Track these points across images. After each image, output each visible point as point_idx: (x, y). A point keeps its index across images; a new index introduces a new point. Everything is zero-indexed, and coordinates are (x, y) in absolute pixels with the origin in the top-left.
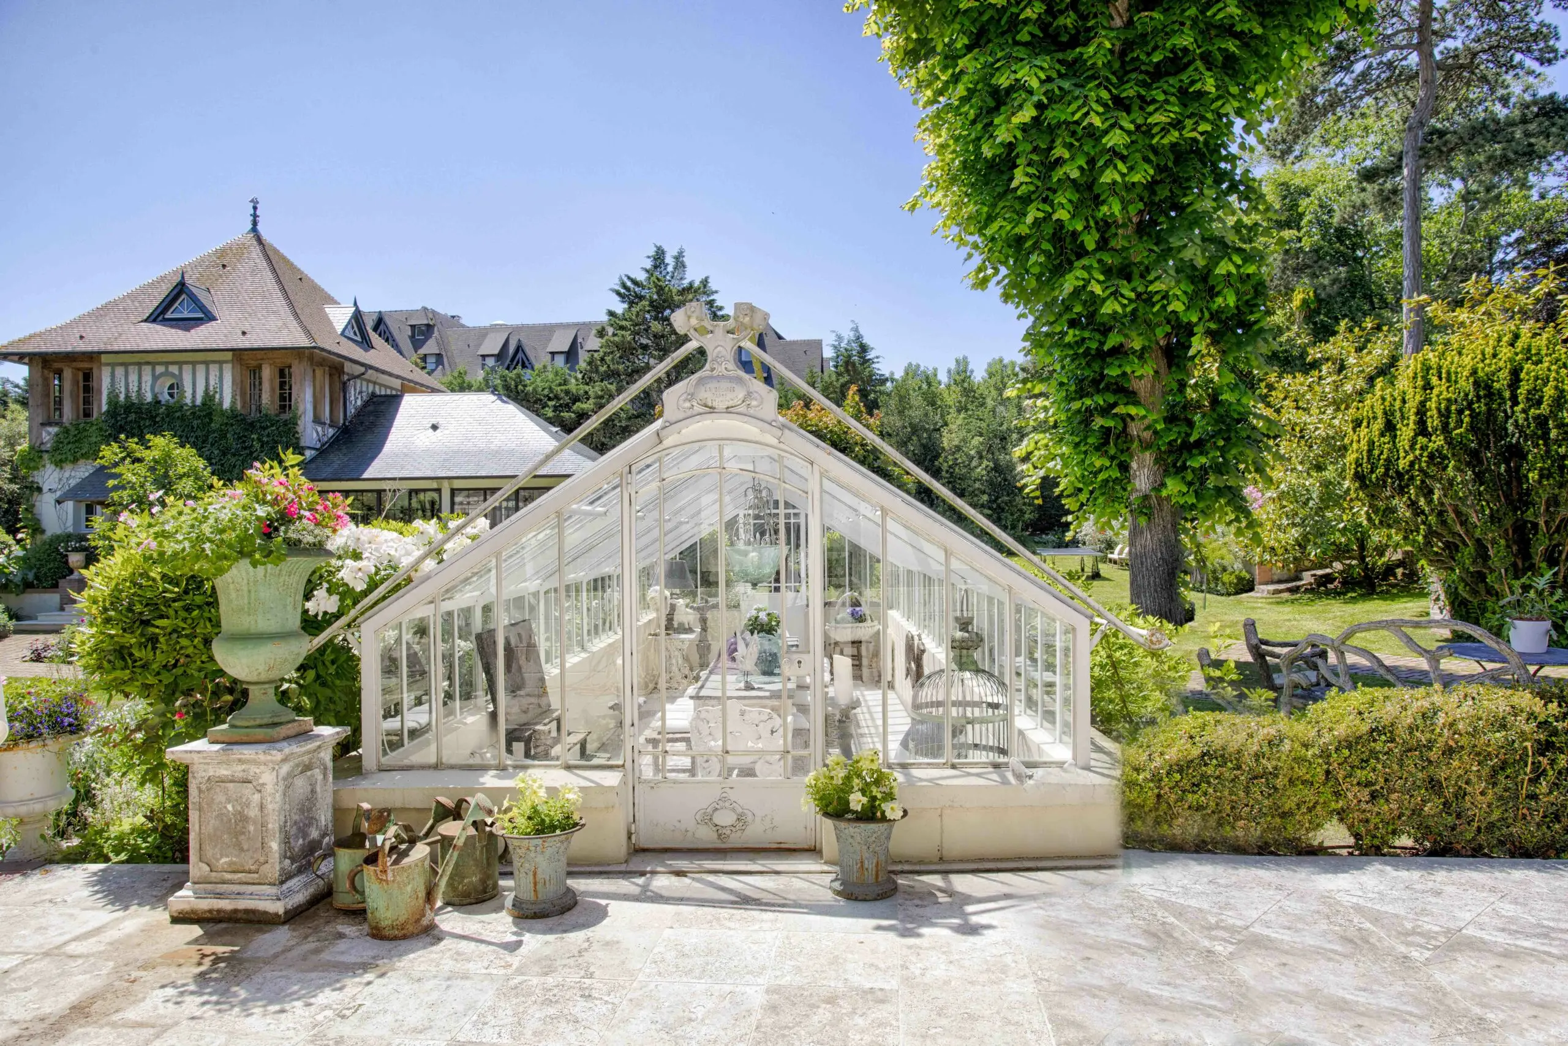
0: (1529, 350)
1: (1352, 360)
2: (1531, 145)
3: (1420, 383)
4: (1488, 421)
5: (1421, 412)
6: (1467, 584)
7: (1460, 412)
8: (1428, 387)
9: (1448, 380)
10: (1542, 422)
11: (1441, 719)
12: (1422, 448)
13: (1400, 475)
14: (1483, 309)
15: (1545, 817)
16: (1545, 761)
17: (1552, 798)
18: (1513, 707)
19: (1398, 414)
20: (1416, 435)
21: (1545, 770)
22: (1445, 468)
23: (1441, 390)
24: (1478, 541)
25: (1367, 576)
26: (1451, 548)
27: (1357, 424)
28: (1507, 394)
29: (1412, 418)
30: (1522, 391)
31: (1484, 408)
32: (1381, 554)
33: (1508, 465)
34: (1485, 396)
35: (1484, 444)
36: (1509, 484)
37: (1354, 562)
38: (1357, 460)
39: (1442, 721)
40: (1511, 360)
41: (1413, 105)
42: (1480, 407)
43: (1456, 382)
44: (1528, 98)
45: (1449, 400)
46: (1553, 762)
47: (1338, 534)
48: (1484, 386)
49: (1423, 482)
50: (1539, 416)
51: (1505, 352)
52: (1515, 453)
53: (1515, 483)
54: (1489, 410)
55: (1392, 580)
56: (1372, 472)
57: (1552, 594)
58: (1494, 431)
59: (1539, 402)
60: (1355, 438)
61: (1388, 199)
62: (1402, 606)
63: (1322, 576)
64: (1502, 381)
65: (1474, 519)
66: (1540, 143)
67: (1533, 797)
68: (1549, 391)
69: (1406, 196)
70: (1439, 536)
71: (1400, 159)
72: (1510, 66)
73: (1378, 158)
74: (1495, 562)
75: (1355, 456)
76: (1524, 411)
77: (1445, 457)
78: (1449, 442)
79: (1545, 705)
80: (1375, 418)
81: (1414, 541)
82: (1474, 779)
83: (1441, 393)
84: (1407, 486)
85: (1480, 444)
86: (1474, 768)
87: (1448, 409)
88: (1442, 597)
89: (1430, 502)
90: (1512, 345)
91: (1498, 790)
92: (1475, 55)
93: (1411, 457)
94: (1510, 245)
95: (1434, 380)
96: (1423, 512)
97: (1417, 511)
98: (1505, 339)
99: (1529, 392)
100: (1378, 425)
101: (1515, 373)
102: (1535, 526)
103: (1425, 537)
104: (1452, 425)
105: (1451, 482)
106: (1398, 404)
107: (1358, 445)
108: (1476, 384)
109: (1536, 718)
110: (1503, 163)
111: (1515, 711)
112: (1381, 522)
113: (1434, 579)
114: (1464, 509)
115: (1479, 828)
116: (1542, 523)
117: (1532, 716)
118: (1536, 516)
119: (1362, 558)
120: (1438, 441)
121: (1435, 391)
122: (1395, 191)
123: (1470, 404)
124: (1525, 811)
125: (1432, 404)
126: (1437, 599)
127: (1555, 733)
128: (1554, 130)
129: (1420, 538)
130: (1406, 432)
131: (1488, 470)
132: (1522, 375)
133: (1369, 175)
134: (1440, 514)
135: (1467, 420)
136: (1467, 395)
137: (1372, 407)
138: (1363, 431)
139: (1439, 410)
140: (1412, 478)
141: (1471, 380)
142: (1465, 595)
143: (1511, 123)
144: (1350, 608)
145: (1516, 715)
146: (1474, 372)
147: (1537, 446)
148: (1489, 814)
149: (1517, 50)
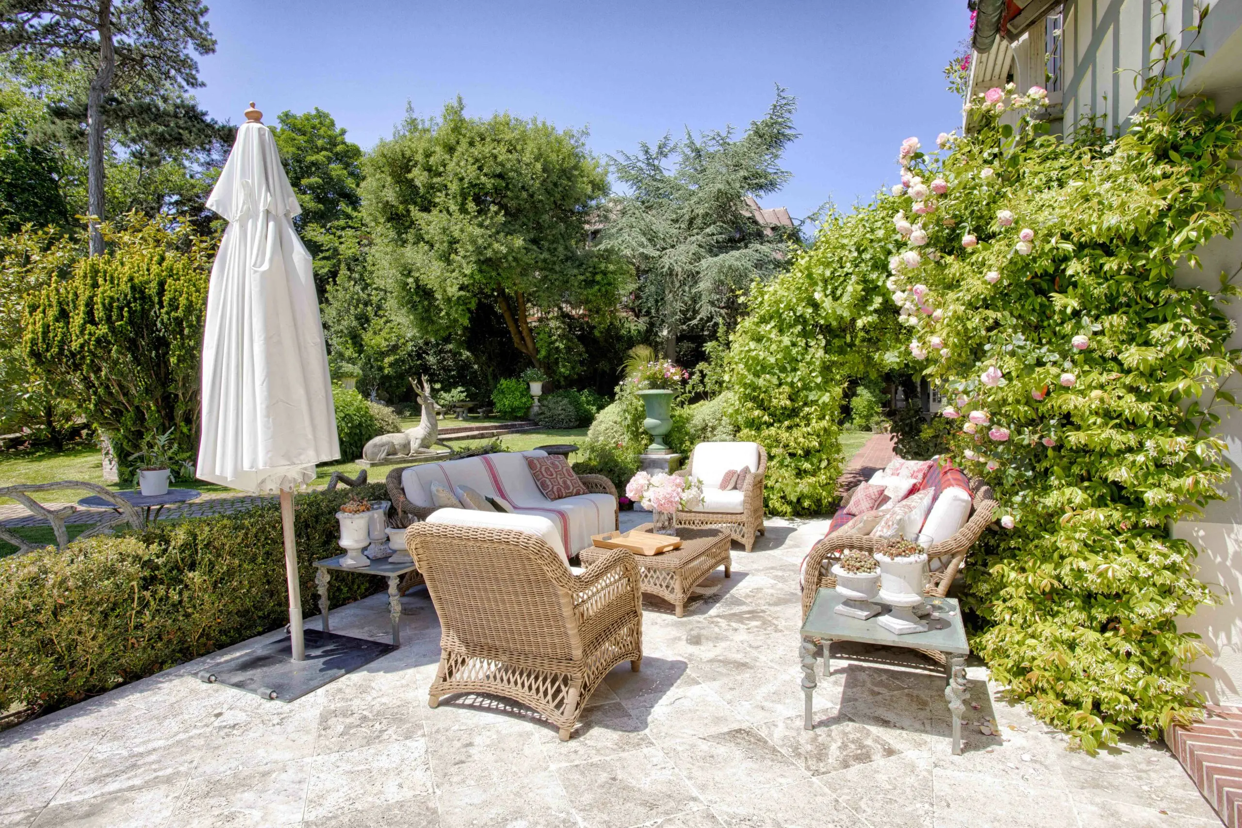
0: (171, 270)
1: (35, 258)
2: (180, 134)
3: (89, 281)
4: (142, 318)
5: (90, 304)
6: (129, 441)
7: (121, 309)
8: (95, 285)
9: (112, 282)
10: (179, 322)
11: (51, 579)
12: (90, 334)
13: (73, 355)
14: (140, 235)
15: (149, 640)
16: (147, 594)
17: (154, 623)
18: (121, 554)
19: (71, 305)
20: (85, 323)
21: (148, 602)
22: (110, 351)
23: (105, 290)
24: (137, 408)
25: (54, 437)
26: (118, 414)
27: (33, 308)
28: (156, 300)
29: (82, 308)
30: (166, 298)
31: (139, 308)
32: (68, 419)
33: (157, 352)
34: (140, 298)
35: (139, 333)
36: (158, 365)
37: (43, 427)
38: (33, 339)
39: (51, 582)
40: (158, 275)
41: (97, 71)
42: (136, 306)
43: (118, 285)
44: (179, 101)
45: (112, 298)
46: (154, 593)
47: (24, 403)
48: (138, 290)
49: (92, 361)
50: (177, 318)
51: (155, 268)
52: (162, 344)
53: (162, 365)
54: (143, 309)
55: (78, 439)
56: (47, 351)
57: (170, 448)
58: (147, 326)
59: (177, 308)
60: (31, 320)
61: (76, 138)
62: (83, 460)
63: (11, 440)
64: (152, 289)
65: (133, 391)
66: (185, 134)
67: (139, 627)
68: (183, 301)
69: (91, 140)
70: (108, 404)
71: (86, 110)
72: (167, 76)
73: (68, 103)
74: (149, 423)
75: (30, 336)
76: (168, 313)
77: (109, 343)
78: (112, 329)
79: (148, 547)
80: (50, 306)
81: (87, 408)
82: (84, 627)
83: (105, 291)
84: (81, 364)
85: (136, 334)
86: (85, 618)
87: (111, 304)
88: (111, 452)
89: (98, 378)
90: (160, 264)
91: (109, 631)
92: (143, 56)
93: (81, 341)
94: (170, 204)
95: (101, 281)
96: (94, 386)
97: (89, 385)
98: (155, 259)
99: (171, 300)
100: (52, 313)
101: (162, 284)
102: (177, 396)
103: (96, 405)
104: (114, 318)
105: (116, 362)
106: (71, 296)
107: (32, 326)
108: (133, 288)
109: (140, 559)
110: (161, 140)
111: (123, 557)
112: (58, 394)
113: (105, 439)
114: (125, 383)
115: (92, 670)
116: (180, 395)
117: (137, 558)
118: (176, 389)
119: (49, 423)
120: (103, 329)
121: (101, 289)
122: (82, 133)
123: (128, 304)
124: (134, 640)
125: (98, 299)
126: (107, 453)
127: (157, 568)
128: (194, 129)
129: (92, 406)
130: (77, 319)
131: (143, 355)
132: (166, 287)
133: (59, 113)
134: (107, 387)
135: (126, 314)
136: (126, 296)
137: (48, 296)
138: (39, 315)
139: (104, 304)
140: (83, 358)
141: (129, 285)
142: (128, 449)
143: (166, 114)
144: (35, 466)
145: (123, 560)
146: (131, 279)
147: (175, 339)
148: (100, 655)
149: (172, 67)
